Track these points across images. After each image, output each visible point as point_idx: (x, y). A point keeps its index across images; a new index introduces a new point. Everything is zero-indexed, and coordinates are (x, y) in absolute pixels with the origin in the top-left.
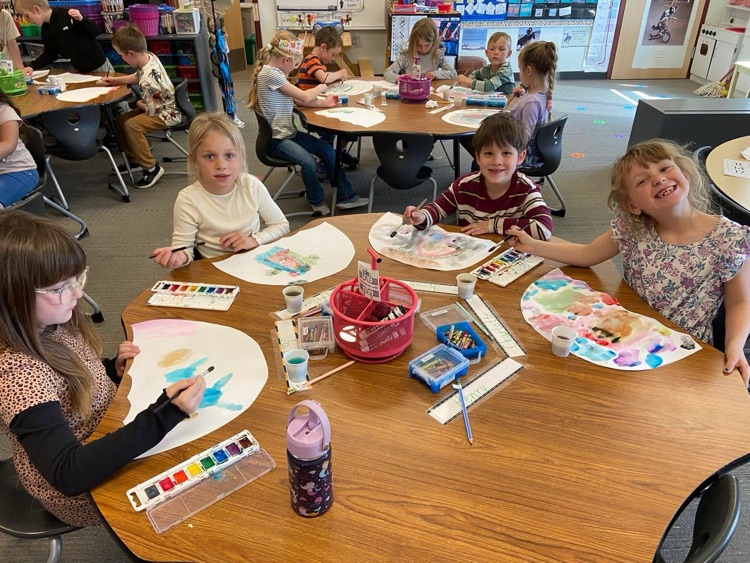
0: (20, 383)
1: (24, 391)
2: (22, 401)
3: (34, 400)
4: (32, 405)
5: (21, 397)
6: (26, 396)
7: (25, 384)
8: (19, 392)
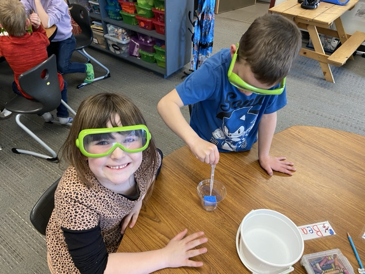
0: (77, 210)
1: (77, 218)
2: (73, 224)
3: (81, 226)
4: (78, 229)
5: (74, 220)
6: (77, 221)
7: (80, 213)
8: (73, 216)
